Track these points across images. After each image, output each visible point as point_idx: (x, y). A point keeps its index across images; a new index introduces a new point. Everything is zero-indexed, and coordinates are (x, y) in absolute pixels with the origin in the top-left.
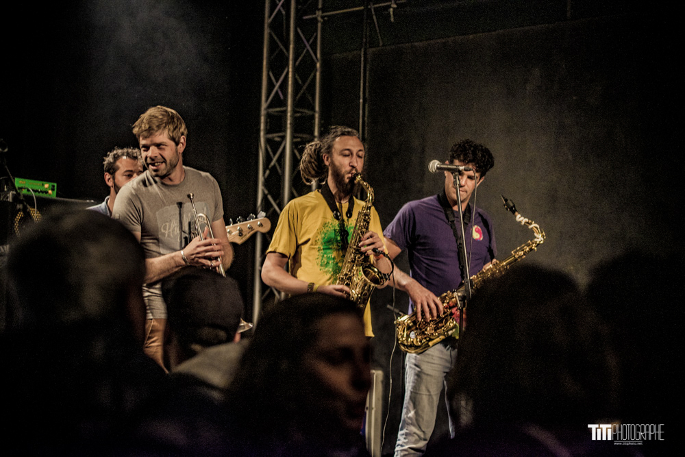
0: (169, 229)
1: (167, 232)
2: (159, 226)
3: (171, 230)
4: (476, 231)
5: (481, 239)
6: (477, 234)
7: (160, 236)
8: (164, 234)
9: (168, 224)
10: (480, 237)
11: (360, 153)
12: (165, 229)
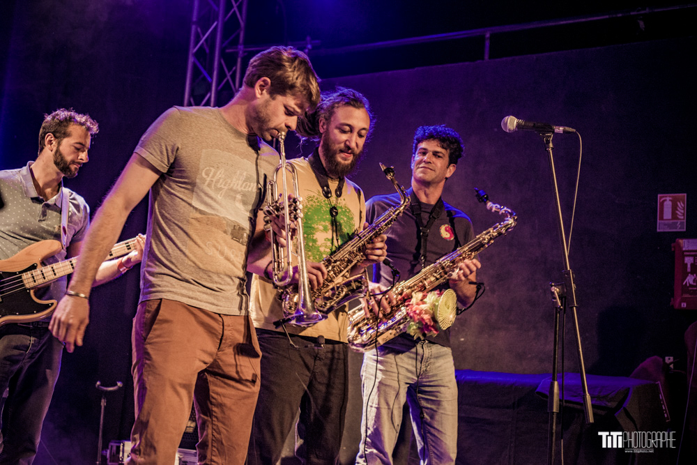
0: (213, 177)
1: (209, 179)
2: (201, 167)
3: (214, 180)
4: (446, 230)
5: (452, 239)
6: (447, 233)
7: (198, 181)
8: (204, 180)
9: (213, 170)
10: (451, 237)
11: (363, 132)
12: (207, 174)
